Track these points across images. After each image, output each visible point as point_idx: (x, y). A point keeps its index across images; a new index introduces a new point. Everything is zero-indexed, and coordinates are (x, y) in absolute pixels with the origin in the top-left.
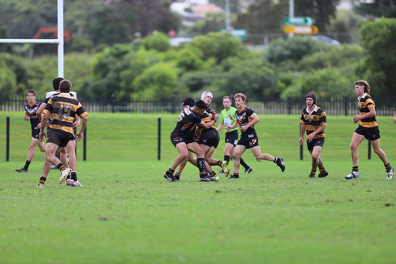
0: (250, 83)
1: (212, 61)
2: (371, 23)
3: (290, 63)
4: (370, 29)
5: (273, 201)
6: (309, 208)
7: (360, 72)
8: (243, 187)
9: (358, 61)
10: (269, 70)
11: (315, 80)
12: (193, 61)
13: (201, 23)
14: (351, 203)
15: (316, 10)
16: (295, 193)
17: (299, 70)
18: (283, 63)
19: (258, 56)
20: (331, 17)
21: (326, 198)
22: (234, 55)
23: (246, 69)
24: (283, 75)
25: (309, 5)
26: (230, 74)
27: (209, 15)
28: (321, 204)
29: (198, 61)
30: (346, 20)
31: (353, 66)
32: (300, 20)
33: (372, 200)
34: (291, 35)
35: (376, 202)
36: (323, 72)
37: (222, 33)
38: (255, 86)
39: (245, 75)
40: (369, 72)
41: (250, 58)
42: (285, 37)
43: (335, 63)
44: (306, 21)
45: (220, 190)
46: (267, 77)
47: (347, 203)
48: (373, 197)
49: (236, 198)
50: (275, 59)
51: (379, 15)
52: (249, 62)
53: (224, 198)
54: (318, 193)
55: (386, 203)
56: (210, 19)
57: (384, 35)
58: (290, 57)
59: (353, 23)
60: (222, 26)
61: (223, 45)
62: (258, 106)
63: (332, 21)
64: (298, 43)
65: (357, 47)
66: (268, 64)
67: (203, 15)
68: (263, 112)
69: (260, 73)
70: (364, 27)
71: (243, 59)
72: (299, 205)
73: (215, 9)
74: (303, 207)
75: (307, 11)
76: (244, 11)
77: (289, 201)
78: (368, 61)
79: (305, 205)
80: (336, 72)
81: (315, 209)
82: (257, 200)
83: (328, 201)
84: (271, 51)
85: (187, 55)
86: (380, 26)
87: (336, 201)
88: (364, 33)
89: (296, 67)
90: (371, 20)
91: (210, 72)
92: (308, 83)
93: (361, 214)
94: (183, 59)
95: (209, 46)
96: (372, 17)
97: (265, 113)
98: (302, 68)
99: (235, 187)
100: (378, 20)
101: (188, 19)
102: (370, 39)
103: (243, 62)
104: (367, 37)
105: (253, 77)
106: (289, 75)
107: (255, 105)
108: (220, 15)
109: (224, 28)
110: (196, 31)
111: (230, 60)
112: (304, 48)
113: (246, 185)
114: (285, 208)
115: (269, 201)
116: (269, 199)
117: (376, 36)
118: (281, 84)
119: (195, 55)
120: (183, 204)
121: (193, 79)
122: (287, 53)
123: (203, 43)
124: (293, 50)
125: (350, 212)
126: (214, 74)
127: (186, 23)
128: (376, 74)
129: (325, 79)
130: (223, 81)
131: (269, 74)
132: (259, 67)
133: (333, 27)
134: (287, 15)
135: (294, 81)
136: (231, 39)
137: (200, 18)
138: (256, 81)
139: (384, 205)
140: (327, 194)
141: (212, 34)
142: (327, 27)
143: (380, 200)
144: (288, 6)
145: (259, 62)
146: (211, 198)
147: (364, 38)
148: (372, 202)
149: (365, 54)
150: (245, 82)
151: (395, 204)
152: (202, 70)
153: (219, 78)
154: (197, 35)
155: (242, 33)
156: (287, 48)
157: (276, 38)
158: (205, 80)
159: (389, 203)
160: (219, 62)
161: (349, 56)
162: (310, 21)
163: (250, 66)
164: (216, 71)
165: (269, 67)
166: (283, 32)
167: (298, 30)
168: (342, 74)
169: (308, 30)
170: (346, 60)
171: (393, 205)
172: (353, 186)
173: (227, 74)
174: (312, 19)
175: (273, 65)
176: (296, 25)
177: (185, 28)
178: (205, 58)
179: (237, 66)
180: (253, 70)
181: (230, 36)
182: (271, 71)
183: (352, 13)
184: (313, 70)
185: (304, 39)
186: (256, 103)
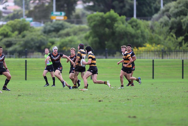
0: (35, 43)
1: (16, 33)
2: (92, 15)
3: (54, 34)
4: (91, 17)
5: (46, 100)
6: (63, 103)
7: (87, 38)
8: (31, 93)
9: (86, 32)
10: (44, 37)
11: (66, 42)
12: (7, 33)
13: (11, 15)
14: (83, 100)
15: (66, 9)
16: (56, 96)
17: (58, 37)
18: (50, 34)
19: (38, 31)
20: (73, 12)
21: (71, 98)
22: (27, 30)
23: (33, 37)
24: (51, 40)
25: (62, 6)
26: (25, 39)
27: (15, 11)
28: (69, 101)
29: (10, 33)
30: (80, 13)
31: (83, 35)
32: (58, 13)
33: (93, 99)
34: (54, 20)
35: (94, 99)
36: (69, 38)
37: (21, 19)
38: (37, 45)
39: (32, 40)
40: (91, 38)
41: (35, 31)
42: (51, 21)
43: (75, 34)
44: (61, 14)
45: (20, 95)
46: (43, 41)
47: (80, 100)
48: (93, 97)
49: (28, 98)
50: (47, 32)
51: (96, 11)
52: (34, 33)
53: (22, 98)
54: (67, 96)
55: (99, 100)
56: (16, 13)
57: (98, 21)
58: (54, 31)
59: (83, 14)
60: (21, 16)
61: (22, 25)
62: (38, 54)
63: (74, 14)
64: (58, 24)
65: (85, 26)
66: (44, 34)
67: (12, 11)
68: (41, 57)
69: (39, 38)
70: (89, 16)
71: (32, 32)
72: (58, 101)
73: (18, 8)
74: (60, 102)
75: (62, 9)
76: (32, 9)
77: (53, 99)
78: (91, 33)
79: (61, 101)
80: (76, 38)
81: (66, 103)
82: (38, 99)
83: (72, 99)
84: (45, 28)
85: (5, 30)
86: (96, 16)
87: (75, 100)
88: (89, 19)
89: (57, 35)
90: (92, 13)
91: (15, 38)
92: (63, 43)
93: (87, 106)
94: (2, 32)
95: (15, 26)
96: (93, 12)
97: (42, 58)
98: (60, 36)
99: (28, 93)
100: (95, 13)
101: (5, 13)
102: (91, 22)
103: (32, 33)
104: (90, 21)
105: (36, 40)
106: (54, 39)
107: (37, 54)
108: (20, 11)
109: (22, 17)
110: (8, 18)
111: (25, 32)
112: (60, 27)
113: (33, 92)
114: (51, 103)
115: (44, 100)
116: (44, 99)
117: (94, 21)
118: (49, 44)
119: (8, 30)
120: (2, 101)
121: (7, 41)
122: (52, 29)
123: (12, 24)
124: (55, 28)
125: (82, 104)
126: (17, 39)
127: (4, 15)
128: (95, 39)
129: (71, 41)
130: (22, 42)
131: (44, 39)
132: (39, 35)
133: (74, 17)
134: (52, 11)
135: (56, 42)
136: (25, 22)
137: (11, 12)
138: (37, 42)
139: (98, 101)
140: (71, 96)
141: (16, 20)
142: (71, 17)
143: (96, 99)
144: (52, 7)
145: (39, 33)
146: (16, 99)
147: (89, 22)
148: (92, 99)
149: (89, 29)
150: (32, 43)
151: (103, 100)
152: (12, 37)
153: (20, 41)
154: (9, 20)
155: (31, 19)
156: (52, 27)
157: (47, 22)
158: (13, 42)
159: (101, 100)
160: (20, 33)
161: (82, 30)
162: (63, 14)
163: (35, 35)
164: (18, 38)
165: (44, 36)
166: (50, 19)
167: (58, 18)
168: (79, 39)
169: (62, 18)
170: (81, 33)
171: (102, 101)
172: (84, 92)
173: (23, 39)
174: (64, 12)
175: (46, 35)
176: (57, 15)
177: (3, 17)
178: (13, 31)
179: (29, 35)
180: (36, 37)
181: (25, 21)
182: (45, 37)
183: (83, 10)
184: (65, 37)
185: (61, 22)
186: (38, 53)
